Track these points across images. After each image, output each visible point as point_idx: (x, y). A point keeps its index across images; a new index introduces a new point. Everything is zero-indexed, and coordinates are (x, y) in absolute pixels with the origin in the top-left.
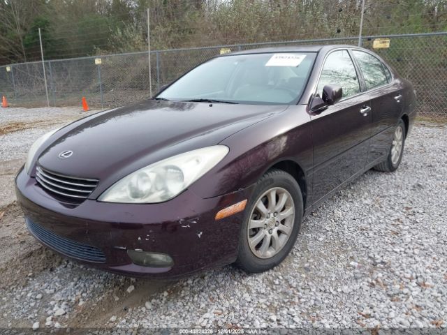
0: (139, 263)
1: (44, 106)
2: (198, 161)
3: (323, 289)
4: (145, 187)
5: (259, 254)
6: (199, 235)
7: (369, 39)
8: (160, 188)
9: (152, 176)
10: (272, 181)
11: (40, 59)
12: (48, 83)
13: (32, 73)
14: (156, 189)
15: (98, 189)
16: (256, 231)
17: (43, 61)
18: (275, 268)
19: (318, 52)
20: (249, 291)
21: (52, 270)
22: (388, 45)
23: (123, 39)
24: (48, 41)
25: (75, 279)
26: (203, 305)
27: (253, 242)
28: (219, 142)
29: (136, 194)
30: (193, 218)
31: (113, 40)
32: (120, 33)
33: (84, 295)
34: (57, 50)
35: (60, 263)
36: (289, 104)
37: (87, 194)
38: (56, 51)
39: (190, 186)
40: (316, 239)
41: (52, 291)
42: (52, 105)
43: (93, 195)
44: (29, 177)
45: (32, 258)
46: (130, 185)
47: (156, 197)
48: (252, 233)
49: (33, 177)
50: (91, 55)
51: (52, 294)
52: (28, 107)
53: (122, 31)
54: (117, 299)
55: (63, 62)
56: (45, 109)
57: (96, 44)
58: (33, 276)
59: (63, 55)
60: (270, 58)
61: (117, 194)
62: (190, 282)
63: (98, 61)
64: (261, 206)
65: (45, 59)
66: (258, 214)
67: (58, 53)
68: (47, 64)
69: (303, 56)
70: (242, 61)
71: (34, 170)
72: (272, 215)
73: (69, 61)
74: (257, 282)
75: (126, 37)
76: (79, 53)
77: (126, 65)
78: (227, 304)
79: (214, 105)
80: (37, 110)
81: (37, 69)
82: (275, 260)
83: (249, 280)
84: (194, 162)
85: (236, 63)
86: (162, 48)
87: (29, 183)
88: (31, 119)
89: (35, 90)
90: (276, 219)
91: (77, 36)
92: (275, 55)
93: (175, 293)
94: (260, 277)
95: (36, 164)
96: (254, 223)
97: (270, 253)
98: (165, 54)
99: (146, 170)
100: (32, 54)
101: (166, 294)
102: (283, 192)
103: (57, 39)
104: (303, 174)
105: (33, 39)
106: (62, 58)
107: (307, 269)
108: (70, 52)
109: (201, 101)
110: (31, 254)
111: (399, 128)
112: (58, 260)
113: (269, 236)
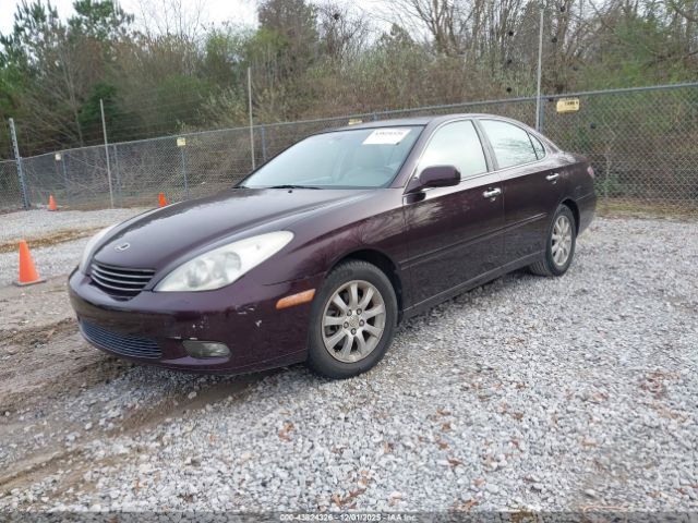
0: (195, 356)
1: (106, 207)
2: (258, 248)
3: (407, 392)
4: (203, 276)
5: (339, 356)
6: (258, 324)
7: (551, 100)
8: (218, 275)
9: (210, 264)
10: (350, 273)
11: (103, 142)
12: (113, 176)
13: (92, 162)
14: (215, 276)
15: (154, 279)
16: (334, 329)
17: (106, 145)
18: (362, 375)
19: (425, 126)
20: (324, 395)
21: (108, 382)
22: (577, 107)
23: (219, 108)
24: (115, 116)
25: (133, 389)
26: (269, 408)
27: (330, 342)
28: (284, 228)
29: (194, 283)
30: (251, 305)
31: (205, 112)
32: (214, 101)
33: (142, 401)
34: (127, 128)
35: (118, 376)
36: (381, 187)
37: (142, 286)
38: (125, 129)
39: (248, 273)
40: (421, 348)
41: (107, 399)
42: (117, 206)
43: (148, 285)
44: (83, 276)
45: (87, 372)
46: (189, 273)
47: (215, 284)
48: (330, 332)
49: (88, 275)
50: (173, 133)
51: (106, 402)
52: (85, 210)
53: (217, 98)
54: (176, 404)
55: (135, 144)
56: (108, 211)
57: (181, 118)
58: (87, 388)
59: (136, 135)
60: (369, 134)
61: (175, 283)
62: (260, 388)
63: (181, 142)
64: (339, 301)
65: (109, 142)
66: (336, 311)
67: (128, 132)
68: (111, 148)
69: (406, 132)
70: (338, 139)
71: (89, 268)
72: (354, 313)
73: (143, 143)
74: (336, 388)
75: (222, 107)
76: (157, 131)
77: (223, 146)
78: (296, 406)
79: (294, 191)
80: (97, 213)
81: (97, 156)
82: (361, 366)
83: (328, 387)
84: (254, 247)
85: (331, 142)
86: (275, 121)
87: (83, 282)
88: (89, 225)
89: (94, 186)
90: (361, 317)
91: (154, 108)
92: (376, 131)
93: (241, 398)
94: (340, 384)
95: (92, 261)
96: (330, 321)
97: (354, 358)
98: (277, 128)
99: (204, 258)
100: (91, 135)
101: (230, 398)
102: (367, 287)
103: (127, 112)
104: (394, 268)
105: (93, 114)
106: (134, 139)
107: (398, 376)
108: (146, 130)
109: (284, 187)
110: (85, 368)
111: (562, 218)
112: (116, 373)
113: (351, 337)
